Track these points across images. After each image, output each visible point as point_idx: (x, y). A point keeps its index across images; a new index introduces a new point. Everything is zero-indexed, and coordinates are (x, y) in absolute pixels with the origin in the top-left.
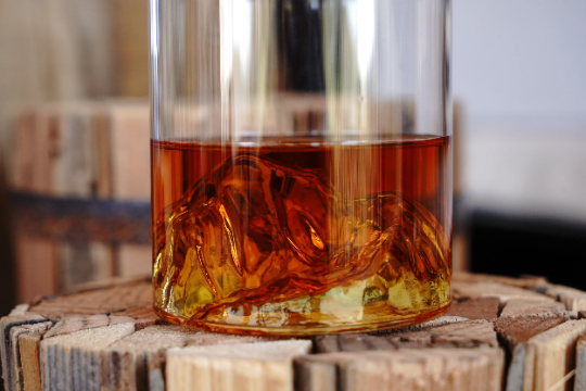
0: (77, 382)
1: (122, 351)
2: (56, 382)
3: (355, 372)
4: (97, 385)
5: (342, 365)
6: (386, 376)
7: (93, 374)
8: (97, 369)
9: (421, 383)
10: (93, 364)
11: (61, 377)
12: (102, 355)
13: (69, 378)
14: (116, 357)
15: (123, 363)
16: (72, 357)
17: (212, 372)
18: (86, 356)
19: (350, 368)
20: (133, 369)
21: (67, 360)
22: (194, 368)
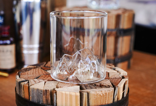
0: (38, 94)
1: (47, 89)
2: (33, 94)
3: (91, 93)
4: (42, 95)
5: (88, 92)
6: (96, 94)
7: (41, 93)
8: (42, 92)
9: (101, 95)
10: (41, 91)
11: (34, 93)
12: (43, 90)
13: (36, 94)
14: (46, 90)
15: (47, 92)
16: (37, 90)
17: (65, 94)
18: (40, 90)
19: (90, 93)
20: (49, 93)
21: (36, 91)
22: (62, 93)
